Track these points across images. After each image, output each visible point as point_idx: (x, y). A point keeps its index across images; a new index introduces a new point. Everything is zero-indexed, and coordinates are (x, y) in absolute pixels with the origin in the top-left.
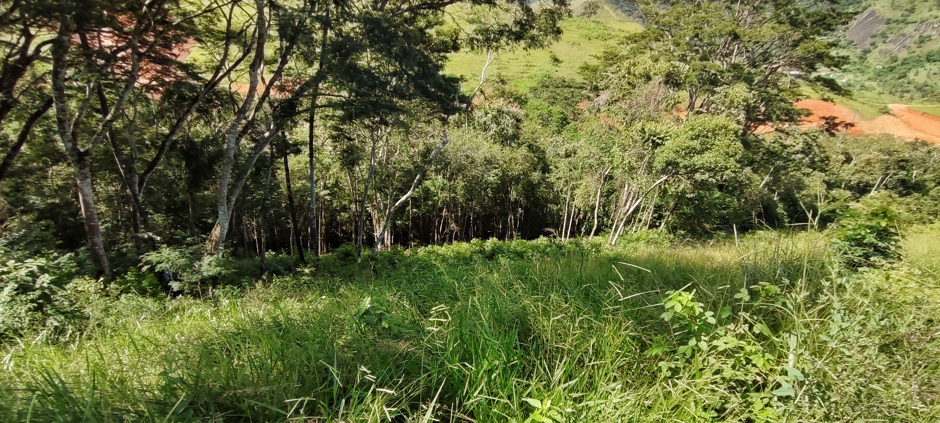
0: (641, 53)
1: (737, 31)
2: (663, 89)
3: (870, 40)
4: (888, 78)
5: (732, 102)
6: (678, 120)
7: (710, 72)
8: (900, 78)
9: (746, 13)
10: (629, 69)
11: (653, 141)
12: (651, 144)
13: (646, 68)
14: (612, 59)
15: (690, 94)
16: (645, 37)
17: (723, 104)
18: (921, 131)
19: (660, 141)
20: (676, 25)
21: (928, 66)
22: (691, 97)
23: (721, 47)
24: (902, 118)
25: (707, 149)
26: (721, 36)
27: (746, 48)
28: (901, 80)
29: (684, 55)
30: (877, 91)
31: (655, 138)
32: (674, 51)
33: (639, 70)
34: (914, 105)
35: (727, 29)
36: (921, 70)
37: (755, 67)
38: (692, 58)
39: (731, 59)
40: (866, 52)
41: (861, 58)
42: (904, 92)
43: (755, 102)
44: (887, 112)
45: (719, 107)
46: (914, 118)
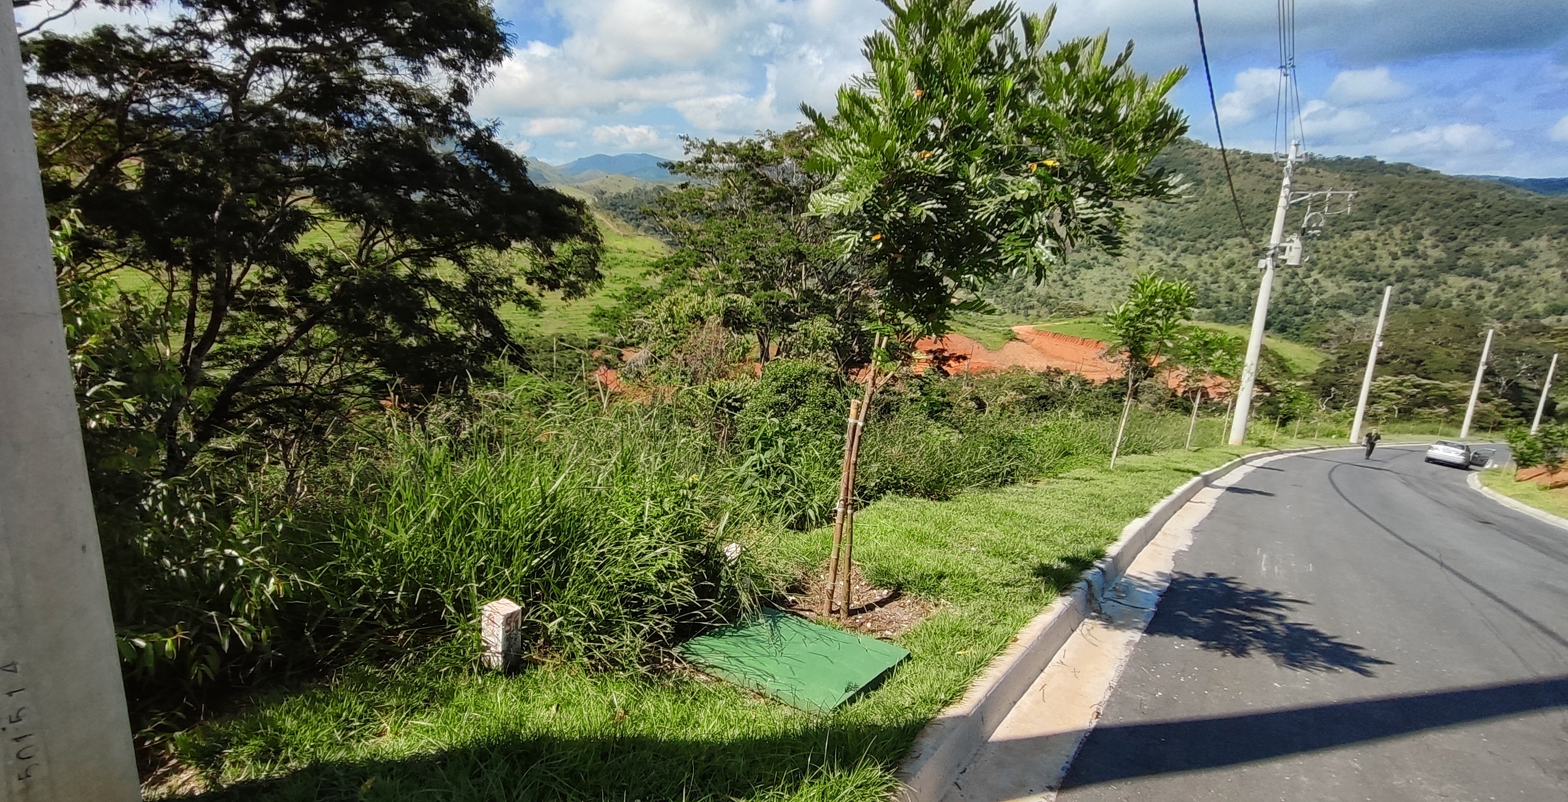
0: (679, 285)
1: (801, 248)
2: (723, 334)
4: (1005, 292)
5: (815, 341)
6: (753, 376)
7: (778, 304)
8: (1017, 291)
10: (670, 310)
11: (729, 406)
12: (726, 410)
13: (694, 307)
14: (639, 298)
15: (759, 337)
16: (681, 263)
17: (806, 345)
18: (1058, 358)
19: (737, 404)
20: (719, 244)
22: (762, 342)
23: (785, 270)
24: (1033, 343)
26: (783, 256)
27: (816, 269)
28: (1020, 293)
29: (740, 284)
31: (730, 401)
32: (724, 278)
33: (685, 309)
34: (1041, 325)
37: (833, 292)
38: (751, 288)
39: (801, 285)
42: (1027, 308)
43: (843, 339)
44: (1013, 338)
45: (801, 350)
46: (1047, 343)
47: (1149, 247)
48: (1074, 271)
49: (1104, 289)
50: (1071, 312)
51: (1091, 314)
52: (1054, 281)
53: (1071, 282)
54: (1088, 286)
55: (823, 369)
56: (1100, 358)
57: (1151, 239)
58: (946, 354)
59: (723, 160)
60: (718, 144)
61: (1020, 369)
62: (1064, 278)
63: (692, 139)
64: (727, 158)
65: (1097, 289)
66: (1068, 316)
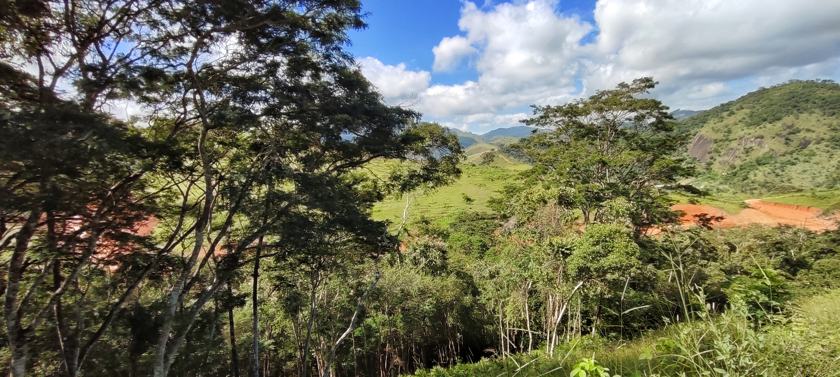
0: (534, 184)
1: (604, 159)
2: (559, 209)
3: (708, 156)
4: (735, 181)
5: (618, 212)
6: (579, 232)
7: (593, 192)
8: (744, 180)
9: (606, 146)
10: (527, 197)
11: (563, 253)
12: (561, 255)
13: (541, 195)
14: (512, 191)
15: (583, 211)
16: (535, 172)
17: (612, 215)
19: (568, 252)
20: (555, 160)
21: (760, 168)
22: (585, 213)
23: (595, 173)
24: (761, 209)
25: (610, 252)
26: (593, 164)
27: (615, 171)
28: (746, 181)
29: (568, 182)
30: (731, 192)
31: (563, 250)
32: (560, 179)
33: (535, 197)
34: (765, 198)
35: (595, 159)
36: (757, 172)
37: (627, 183)
38: (576, 183)
39: (606, 180)
40: (709, 164)
41: (707, 169)
42: (752, 189)
43: (636, 210)
44: (747, 207)
45: (609, 217)
46: (770, 209)
47: (836, 150)
48: (782, 167)
49: (805, 176)
50: (784, 190)
51: (800, 191)
52: (769, 173)
53: (781, 173)
54: (793, 175)
55: (624, 229)
56: (818, 217)
57: (836, 145)
58: (708, 217)
59: (555, 116)
60: (552, 107)
61: (757, 226)
62: (776, 171)
63: (537, 106)
64: (558, 114)
65: (801, 176)
66: (784, 193)
